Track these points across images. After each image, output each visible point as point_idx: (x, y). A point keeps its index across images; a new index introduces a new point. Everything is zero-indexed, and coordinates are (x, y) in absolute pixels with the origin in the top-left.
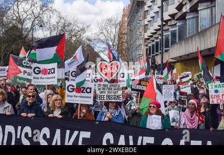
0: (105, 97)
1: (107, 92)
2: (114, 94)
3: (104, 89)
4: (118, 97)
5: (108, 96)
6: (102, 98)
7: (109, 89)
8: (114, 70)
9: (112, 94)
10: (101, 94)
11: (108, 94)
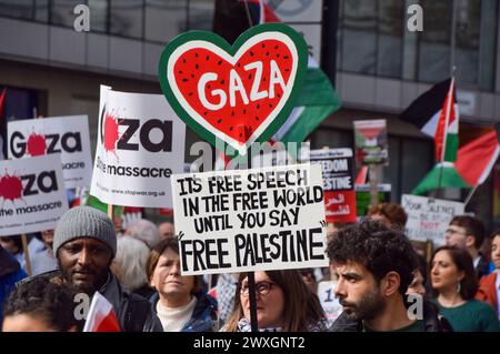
0: (229, 247)
1: (234, 221)
2: (277, 230)
3: (218, 203)
4: (302, 241)
5: (246, 243)
6: (214, 260)
7: (248, 200)
8: (264, 85)
9: (269, 230)
10: (204, 236)
11: (246, 231)
